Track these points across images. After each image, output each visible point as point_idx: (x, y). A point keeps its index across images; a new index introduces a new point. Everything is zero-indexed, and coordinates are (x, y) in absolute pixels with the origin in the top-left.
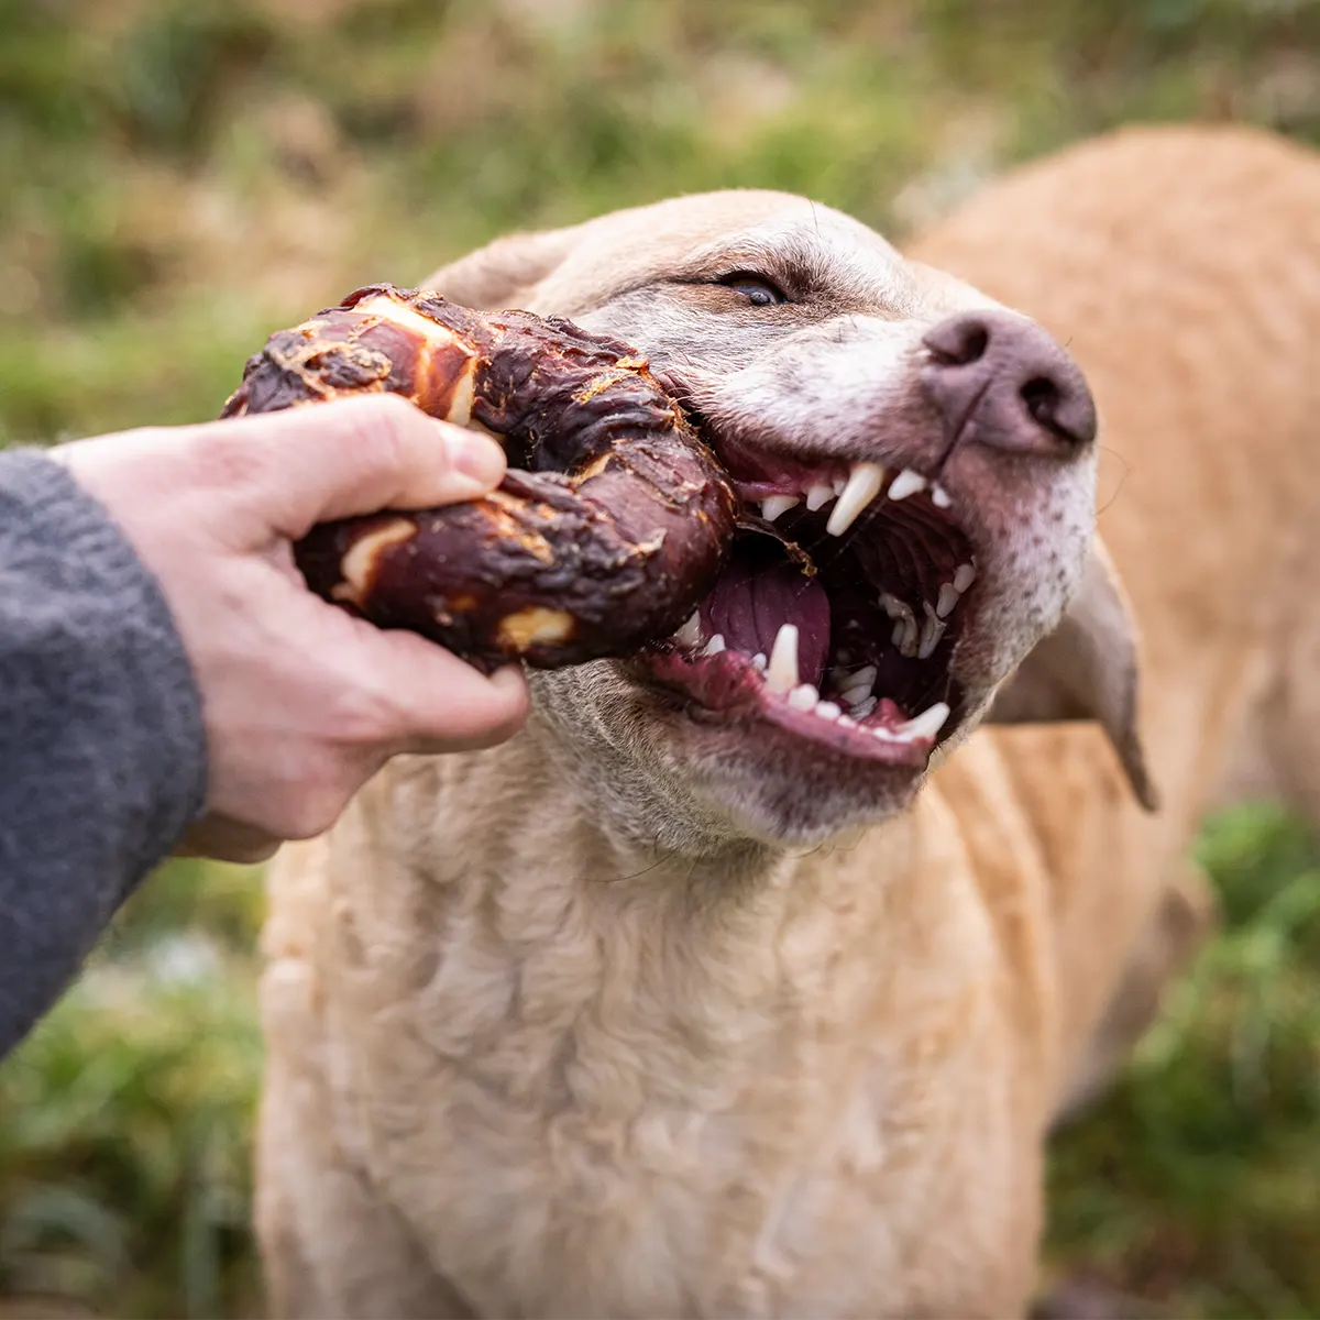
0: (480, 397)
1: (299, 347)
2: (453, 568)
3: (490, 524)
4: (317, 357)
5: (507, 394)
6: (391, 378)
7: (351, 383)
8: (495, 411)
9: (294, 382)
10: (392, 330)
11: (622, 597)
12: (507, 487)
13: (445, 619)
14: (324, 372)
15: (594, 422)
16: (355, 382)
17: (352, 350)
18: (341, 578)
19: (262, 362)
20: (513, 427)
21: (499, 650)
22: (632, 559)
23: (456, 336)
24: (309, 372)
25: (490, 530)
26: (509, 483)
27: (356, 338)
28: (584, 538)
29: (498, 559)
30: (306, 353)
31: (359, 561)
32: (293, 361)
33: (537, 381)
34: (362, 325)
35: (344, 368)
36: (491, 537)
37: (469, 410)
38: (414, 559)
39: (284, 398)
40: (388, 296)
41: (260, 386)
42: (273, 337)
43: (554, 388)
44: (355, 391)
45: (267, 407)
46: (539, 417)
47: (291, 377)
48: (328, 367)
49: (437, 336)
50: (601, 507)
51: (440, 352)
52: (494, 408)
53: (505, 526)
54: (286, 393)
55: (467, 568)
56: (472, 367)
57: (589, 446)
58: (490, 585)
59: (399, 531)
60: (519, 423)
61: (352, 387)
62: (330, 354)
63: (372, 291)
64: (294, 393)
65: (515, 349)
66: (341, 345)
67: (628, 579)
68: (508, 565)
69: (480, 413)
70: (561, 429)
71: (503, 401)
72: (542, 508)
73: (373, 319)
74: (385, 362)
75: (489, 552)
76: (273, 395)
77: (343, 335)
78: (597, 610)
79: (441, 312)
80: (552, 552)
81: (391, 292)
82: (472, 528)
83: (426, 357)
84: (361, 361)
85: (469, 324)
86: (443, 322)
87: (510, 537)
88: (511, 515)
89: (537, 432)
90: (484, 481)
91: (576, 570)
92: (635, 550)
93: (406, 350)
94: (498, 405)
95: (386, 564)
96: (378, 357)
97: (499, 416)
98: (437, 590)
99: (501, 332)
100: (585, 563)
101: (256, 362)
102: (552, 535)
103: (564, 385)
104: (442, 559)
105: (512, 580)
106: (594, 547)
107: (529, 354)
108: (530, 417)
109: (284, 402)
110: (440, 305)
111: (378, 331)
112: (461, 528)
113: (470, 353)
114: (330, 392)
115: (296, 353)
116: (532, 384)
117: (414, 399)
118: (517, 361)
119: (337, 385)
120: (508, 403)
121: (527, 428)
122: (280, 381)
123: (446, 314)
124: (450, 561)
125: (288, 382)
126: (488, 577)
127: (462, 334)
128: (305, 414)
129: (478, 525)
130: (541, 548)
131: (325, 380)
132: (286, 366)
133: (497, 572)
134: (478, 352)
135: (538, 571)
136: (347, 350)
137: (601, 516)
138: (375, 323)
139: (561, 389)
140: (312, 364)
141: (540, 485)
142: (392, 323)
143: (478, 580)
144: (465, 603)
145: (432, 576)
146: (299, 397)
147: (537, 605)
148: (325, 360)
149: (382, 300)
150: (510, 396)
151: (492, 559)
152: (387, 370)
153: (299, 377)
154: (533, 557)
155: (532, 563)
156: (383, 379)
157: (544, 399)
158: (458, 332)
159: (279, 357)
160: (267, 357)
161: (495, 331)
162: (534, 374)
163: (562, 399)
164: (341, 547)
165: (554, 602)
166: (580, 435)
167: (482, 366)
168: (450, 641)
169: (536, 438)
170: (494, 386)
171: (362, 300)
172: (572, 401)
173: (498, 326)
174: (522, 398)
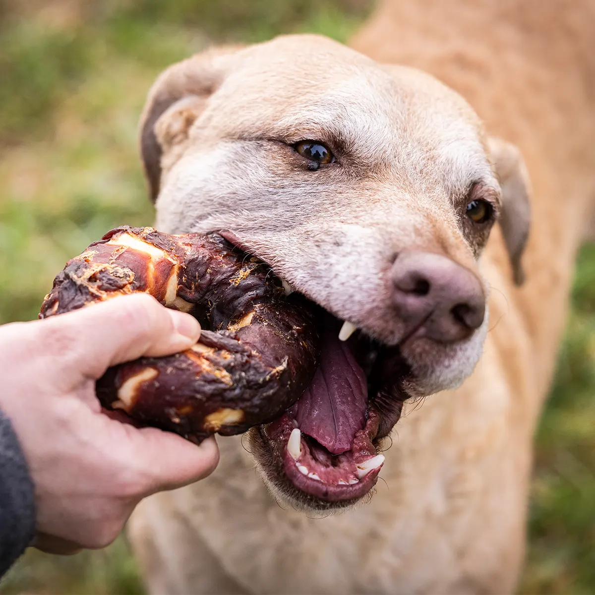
0: (181, 285)
1: (84, 270)
2: (180, 393)
3: (198, 366)
4: (94, 274)
5: (195, 282)
6: (135, 282)
7: (115, 288)
8: (190, 292)
9: (84, 291)
10: (132, 254)
11: (269, 398)
12: (202, 341)
13: (177, 420)
14: (99, 283)
15: (242, 295)
16: (115, 287)
17: (114, 268)
18: (117, 399)
19: (65, 279)
20: (199, 300)
21: (205, 431)
22: (273, 376)
23: (166, 253)
24: (90, 283)
25: (198, 370)
26: (204, 339)
27: (114, 261)
28: (246, 367)
29: (204, 386)
30: (88, 273)
31: (128, 391)
32: (81, 279)
33: (210, 273)
34: (116, 252)
35: (109, 279)
36: (198, 373)
37: (175, 292)
38: (158, 389)
39: (79, 301)
40: (128, 233)
41: (65, 294)
42: (69, 263)
43: (219, 277)
44: (116, 292)
45: (71, 306)
46: (213, 293)
47: (82, 289)
48: (101, 280)
49: (156, 254)
50: (254, 347)
51: (159, 263)
52: (189, 290)
53: (205, 366)
54: (80, 298)
55: (187, 393)
56: (176, 270)
57: (241, 309)
58: (201, 400)
59: (149, 374)
60: (202, 298)
61: (115, 290)
62: (101, 272)
63: (119, 231)
64: (84, 297)
65: (197, 258)
66: (106, 265)
67: (271, 388)
68: (209, 388)
69: (182, 293)
70: (225, 299)
71: (193, 286)
72: (223, 352)
73: (122, 248)
74: (131, 273)
75: (198, 382)
76: (73, 299)
77: (107, 260)
78: (256, 406)
79: (157, 240)
80: (231, 378)
81: (129, 231)
82: (188, 370)
83: (152, 267)
84: (118, 275)
85: (172, 245)
86: (157, 246)
87: (208, 372)
88: (207, 359)
89: (213, 302)
90: (192, 338)
91: (244, 386)
92: (274, 371)
93: (140, 265)
94: (191, 288)
95: (142, 392)
96: (127, 271)
97: (192, 294)
98: (171, 405)
99: (189, 248)
100: (248, 382)
101: (62, 279)
102: (230, 369)
103: (225, 275)
104: (173, 388)
105: (212, 397)
106: (252, 372)
107: (205, 259)
108: (208, 294)
109: (79, 303)
110: (156, 236)
111: (125, 255)
112: (182, 370)
113: (175, 262)
114: (104, 295)
115: (83, 273)
116: (208, 276)
117: (147, 291)
118: (198, 264)
119: (106, 290)
120: (196, 287)
121: (207, 300)
122: (76, 290)
123: (160, 241)
124: (177, 389)
125: (81, 291)
126: (199, 396)
127: (169, 252)
128: (92, 309)
129: (191, 368)
130: (226, 377)
131: (100, 288)
132: (79, 282)
133: (203, 393)
134: (178, 263)
135: (225, 390)
136: (110, 268)
137: (254, 353)
138: (123, 250)
139: (223, 277)
140: (93, 279)
141: (221, 338)
142: (133, 249)
143: (193, 398)
144: (186, 410)
145: (168, 398)
146: (87, 300)
147: (224, 407)
148: (99, 276)
149: (125, 235)
150: (197, 284)
151: (200, 385)
152: (132, 278)
153: (86, 288)
154: (222, 382)
155: (222, 386)
156: (130, 283)
157: (215, 284)
158: (167, 251)
159: (75, 277)
160: (67, 276)
161: (186, 248)
162: (208, 270)
163: (224, 283)
164: (117, 384)
165: (234, 405)
166: (236, 303)
167: (181, 268)
168: (178, 430)
169: (212, 305)
170: (188, 278)
171: (114, 236)
172: (230, 284)
173: (187, 245)
174: (203, 284)
